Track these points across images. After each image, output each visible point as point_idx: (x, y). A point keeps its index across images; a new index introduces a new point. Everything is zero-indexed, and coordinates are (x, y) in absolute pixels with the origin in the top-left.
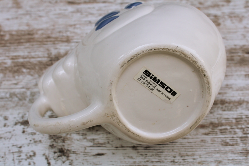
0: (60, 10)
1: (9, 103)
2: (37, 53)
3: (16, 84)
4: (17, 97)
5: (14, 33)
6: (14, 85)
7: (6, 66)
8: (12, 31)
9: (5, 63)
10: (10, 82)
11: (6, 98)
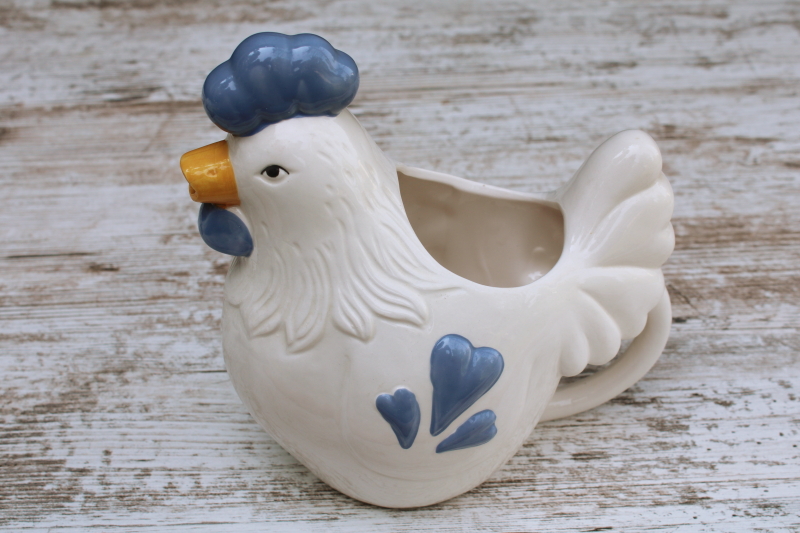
0: (775, 178)
1: (771, 355)
2: (776, 262)
3: (766, 320)
4: (785, 345)
5: (692, 223)
6: (764, 323)
7: (717, 285)
8: (686, 219)
9: (712, 281)
10: (750, 317)
11: (759, 346)
